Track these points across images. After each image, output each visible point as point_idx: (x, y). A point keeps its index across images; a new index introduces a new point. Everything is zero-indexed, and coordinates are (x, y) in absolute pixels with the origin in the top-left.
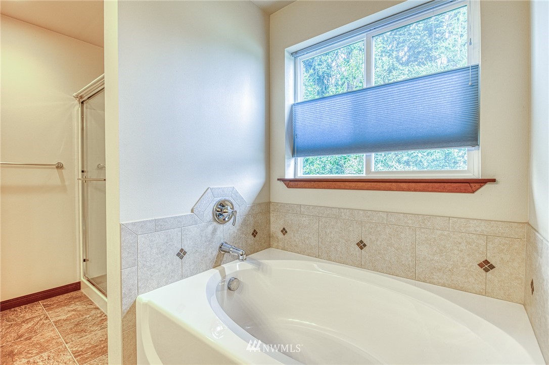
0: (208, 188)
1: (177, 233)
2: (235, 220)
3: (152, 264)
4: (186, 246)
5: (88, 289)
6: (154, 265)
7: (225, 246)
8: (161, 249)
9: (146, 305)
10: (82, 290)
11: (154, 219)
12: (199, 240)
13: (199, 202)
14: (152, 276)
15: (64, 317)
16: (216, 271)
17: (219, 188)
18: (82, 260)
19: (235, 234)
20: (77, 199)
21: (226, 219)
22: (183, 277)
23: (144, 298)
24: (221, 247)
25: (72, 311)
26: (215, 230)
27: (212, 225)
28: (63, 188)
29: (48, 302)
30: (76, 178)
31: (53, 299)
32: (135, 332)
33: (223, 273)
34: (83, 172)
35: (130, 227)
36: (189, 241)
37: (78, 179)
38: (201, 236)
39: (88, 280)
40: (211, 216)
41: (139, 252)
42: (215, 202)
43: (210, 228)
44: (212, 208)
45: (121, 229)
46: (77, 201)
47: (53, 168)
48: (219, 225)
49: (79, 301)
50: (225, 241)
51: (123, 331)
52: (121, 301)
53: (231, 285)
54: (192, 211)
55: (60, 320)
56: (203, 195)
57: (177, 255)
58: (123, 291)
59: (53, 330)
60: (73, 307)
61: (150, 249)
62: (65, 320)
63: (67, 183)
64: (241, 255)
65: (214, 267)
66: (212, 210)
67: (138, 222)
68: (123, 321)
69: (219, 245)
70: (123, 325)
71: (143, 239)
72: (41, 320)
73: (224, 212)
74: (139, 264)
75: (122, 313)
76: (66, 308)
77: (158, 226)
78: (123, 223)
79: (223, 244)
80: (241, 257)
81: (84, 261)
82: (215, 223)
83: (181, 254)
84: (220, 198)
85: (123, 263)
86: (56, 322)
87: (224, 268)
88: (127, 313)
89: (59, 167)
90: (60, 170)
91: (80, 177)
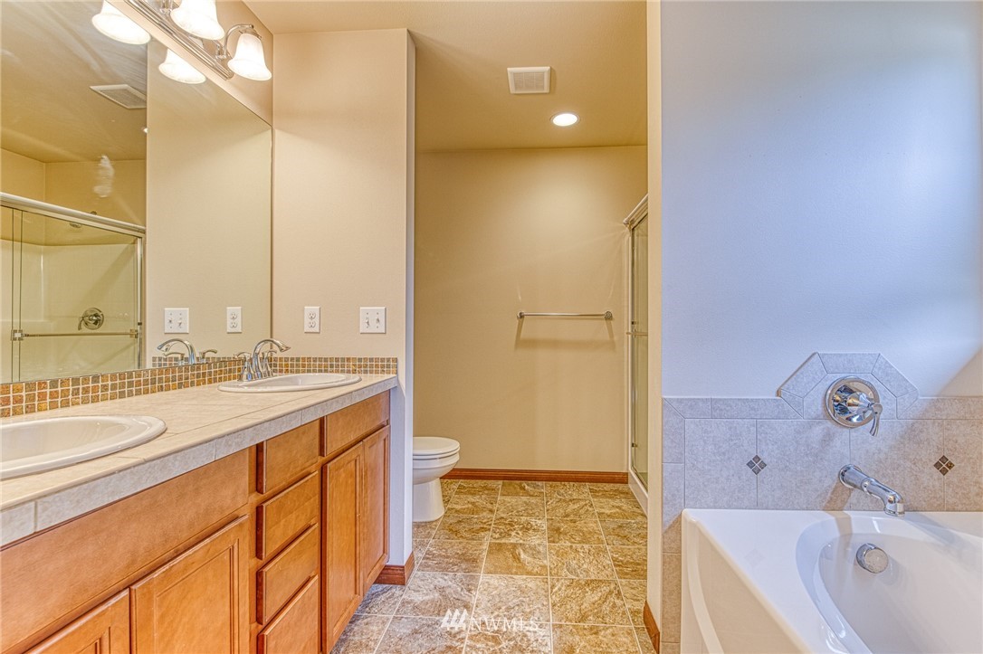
0: (814, 354)
1: (748, 427)
2: (876, 425)
3: (706, 467)
4: (766, 454)
5: (635, 485)
6: (709, 470)
7: (853, 473)
8: (720, 447)
9: (694, 526)
10: (630, 486)
11: (709, 397)
12: (792, 450)
13: (793, 378)
14: (705, 486)
15: (608, 512)
16: (829, 518)
17: (841, 355)
18: (630, 445)
19: (882, 456)
20: (626, 359)
21: (855, 420)
22: (758, 505)
23: (690, 514)
24: (843, 475)
25: (617, 507)
26: (827, 438)
27: (822, 427)
28: (612, 345)
29: (594, 486)
30: (626, 331)
31: (599, 484)
32: (679, 560)
33: (844, 526)
34: (633, 323)
35: (675, 404)
36: (770, 447)
37: (628, 333)
38: (797, 442)
39: (636, 474)
40: (820, 408)
41: (687, 443)
42: (829, 383)
43: (818, 431)
44: (823, 393)
45: (663, 405)
46: (625, 363)
47: (601, 319)
48: (839, 429)
49: (625, 498)
50: (855, 463)
51: (664, 551)
52: (662, 507)
53: (864, 557)
54: (778, 393)
55: (603, 513)
56: (802, 366)
57: (748, 464)
58: (665, 495)
59: (596, 522)
60: (617, 503)
61: (702, 443)
62: (609, 516)
63: (616, 338)
64: (890, 502)
65: (825, 509)
66: (821, 397)
67: (686, 399)
68: (663, 537)
69: (838, 469)
70: (664, 543)
71: (692, 426)
72: (586, 505)
73: (849, 405)
74: (687, 461)
75: (663, 525)
76: (612, 502)
77: (716, 409)
78: (665, 397)
79: (849, 468)
80: (889, 506)
81: (633, 445)
82: (829, 424)
83: (756, 465)
84: (843, 375)
85: (665, 454)
86: (600, 514)
87: (849, 518)
88: (670, 528)
89: (609, 317)
90: (608, 321)
91: (630, 331)
